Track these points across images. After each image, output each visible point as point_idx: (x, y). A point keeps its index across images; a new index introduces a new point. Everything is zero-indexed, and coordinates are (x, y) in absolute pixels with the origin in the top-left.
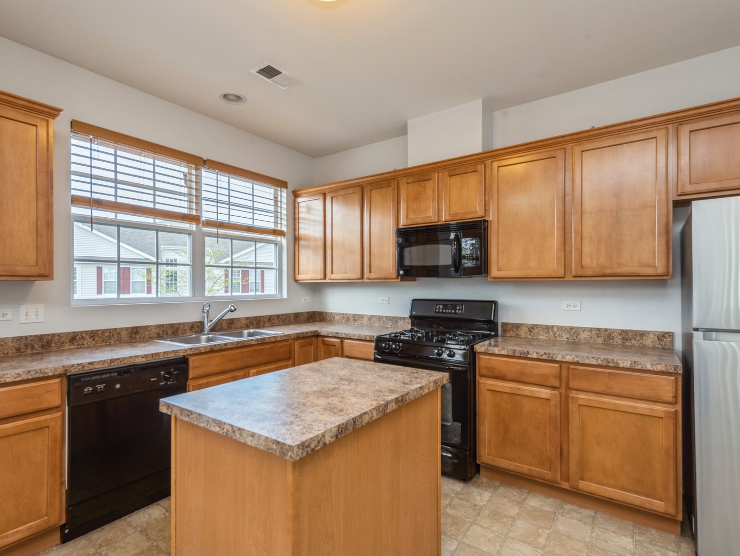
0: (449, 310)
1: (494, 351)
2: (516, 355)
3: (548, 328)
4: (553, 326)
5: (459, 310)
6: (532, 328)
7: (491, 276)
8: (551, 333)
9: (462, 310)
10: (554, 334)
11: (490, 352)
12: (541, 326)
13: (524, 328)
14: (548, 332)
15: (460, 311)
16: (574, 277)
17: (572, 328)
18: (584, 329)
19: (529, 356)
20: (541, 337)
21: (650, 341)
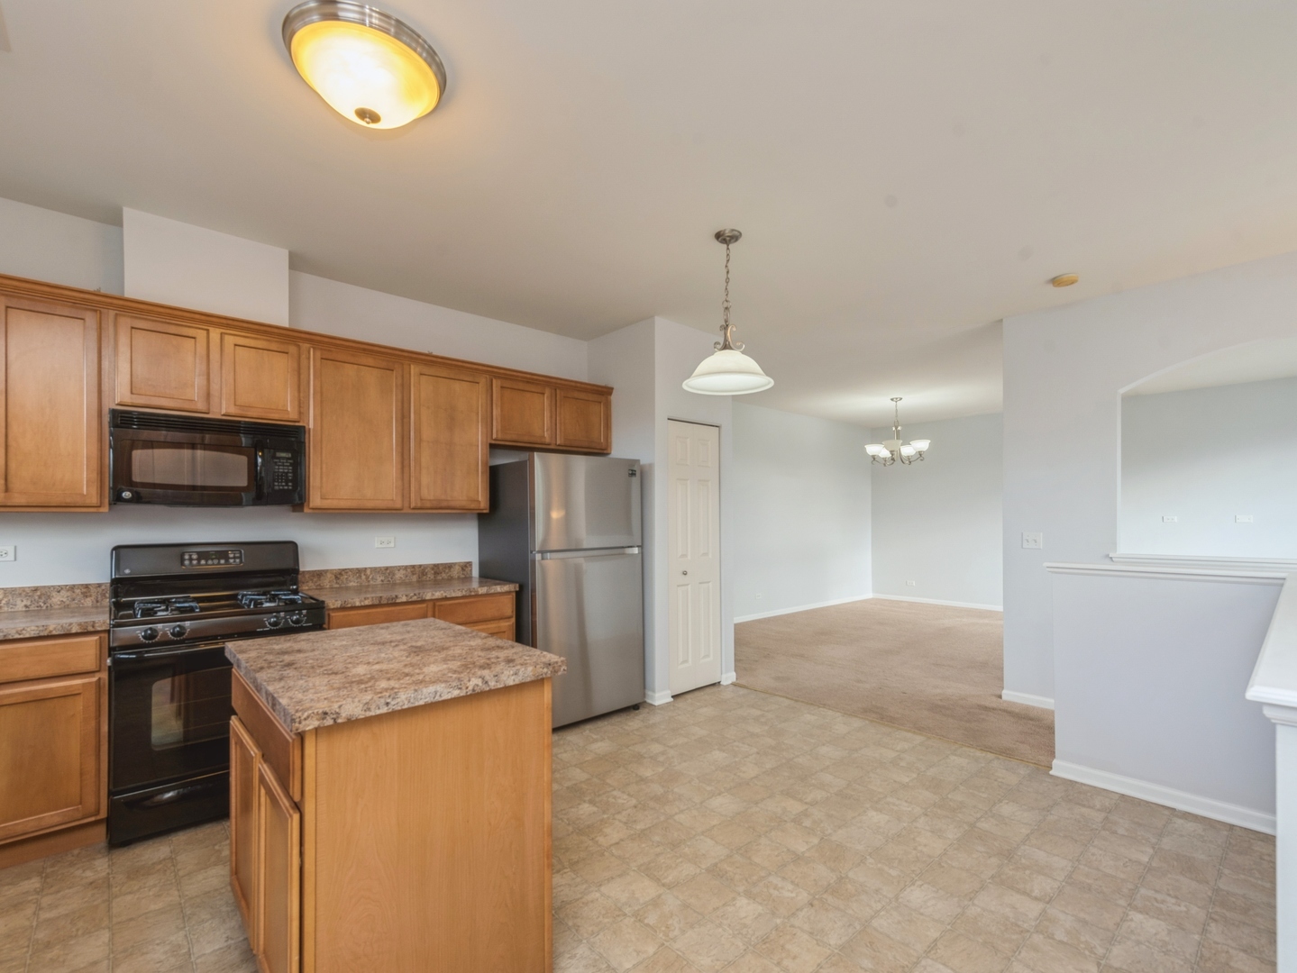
0: (212, 559)
1: (354, 603)
2: (382, 602)
3: (359, 572)
4: (366, 569)
5: (234, 558)
6: (339, 574)
7: (311, 505)
8: (363, 577)
9: (240, 558)
10: (367, 578)
11: (349, 605)
12: (351, 570)
13: (329, 575)
14: (360, 577)
15: (238, 560)
16: (413, 509)
17: (387, 568)
18: (399, 568)
19: (398, 601)
20: (351, 584)
21: (456, 572)
